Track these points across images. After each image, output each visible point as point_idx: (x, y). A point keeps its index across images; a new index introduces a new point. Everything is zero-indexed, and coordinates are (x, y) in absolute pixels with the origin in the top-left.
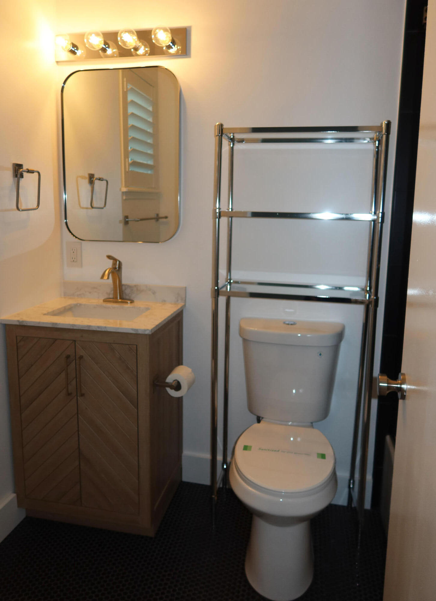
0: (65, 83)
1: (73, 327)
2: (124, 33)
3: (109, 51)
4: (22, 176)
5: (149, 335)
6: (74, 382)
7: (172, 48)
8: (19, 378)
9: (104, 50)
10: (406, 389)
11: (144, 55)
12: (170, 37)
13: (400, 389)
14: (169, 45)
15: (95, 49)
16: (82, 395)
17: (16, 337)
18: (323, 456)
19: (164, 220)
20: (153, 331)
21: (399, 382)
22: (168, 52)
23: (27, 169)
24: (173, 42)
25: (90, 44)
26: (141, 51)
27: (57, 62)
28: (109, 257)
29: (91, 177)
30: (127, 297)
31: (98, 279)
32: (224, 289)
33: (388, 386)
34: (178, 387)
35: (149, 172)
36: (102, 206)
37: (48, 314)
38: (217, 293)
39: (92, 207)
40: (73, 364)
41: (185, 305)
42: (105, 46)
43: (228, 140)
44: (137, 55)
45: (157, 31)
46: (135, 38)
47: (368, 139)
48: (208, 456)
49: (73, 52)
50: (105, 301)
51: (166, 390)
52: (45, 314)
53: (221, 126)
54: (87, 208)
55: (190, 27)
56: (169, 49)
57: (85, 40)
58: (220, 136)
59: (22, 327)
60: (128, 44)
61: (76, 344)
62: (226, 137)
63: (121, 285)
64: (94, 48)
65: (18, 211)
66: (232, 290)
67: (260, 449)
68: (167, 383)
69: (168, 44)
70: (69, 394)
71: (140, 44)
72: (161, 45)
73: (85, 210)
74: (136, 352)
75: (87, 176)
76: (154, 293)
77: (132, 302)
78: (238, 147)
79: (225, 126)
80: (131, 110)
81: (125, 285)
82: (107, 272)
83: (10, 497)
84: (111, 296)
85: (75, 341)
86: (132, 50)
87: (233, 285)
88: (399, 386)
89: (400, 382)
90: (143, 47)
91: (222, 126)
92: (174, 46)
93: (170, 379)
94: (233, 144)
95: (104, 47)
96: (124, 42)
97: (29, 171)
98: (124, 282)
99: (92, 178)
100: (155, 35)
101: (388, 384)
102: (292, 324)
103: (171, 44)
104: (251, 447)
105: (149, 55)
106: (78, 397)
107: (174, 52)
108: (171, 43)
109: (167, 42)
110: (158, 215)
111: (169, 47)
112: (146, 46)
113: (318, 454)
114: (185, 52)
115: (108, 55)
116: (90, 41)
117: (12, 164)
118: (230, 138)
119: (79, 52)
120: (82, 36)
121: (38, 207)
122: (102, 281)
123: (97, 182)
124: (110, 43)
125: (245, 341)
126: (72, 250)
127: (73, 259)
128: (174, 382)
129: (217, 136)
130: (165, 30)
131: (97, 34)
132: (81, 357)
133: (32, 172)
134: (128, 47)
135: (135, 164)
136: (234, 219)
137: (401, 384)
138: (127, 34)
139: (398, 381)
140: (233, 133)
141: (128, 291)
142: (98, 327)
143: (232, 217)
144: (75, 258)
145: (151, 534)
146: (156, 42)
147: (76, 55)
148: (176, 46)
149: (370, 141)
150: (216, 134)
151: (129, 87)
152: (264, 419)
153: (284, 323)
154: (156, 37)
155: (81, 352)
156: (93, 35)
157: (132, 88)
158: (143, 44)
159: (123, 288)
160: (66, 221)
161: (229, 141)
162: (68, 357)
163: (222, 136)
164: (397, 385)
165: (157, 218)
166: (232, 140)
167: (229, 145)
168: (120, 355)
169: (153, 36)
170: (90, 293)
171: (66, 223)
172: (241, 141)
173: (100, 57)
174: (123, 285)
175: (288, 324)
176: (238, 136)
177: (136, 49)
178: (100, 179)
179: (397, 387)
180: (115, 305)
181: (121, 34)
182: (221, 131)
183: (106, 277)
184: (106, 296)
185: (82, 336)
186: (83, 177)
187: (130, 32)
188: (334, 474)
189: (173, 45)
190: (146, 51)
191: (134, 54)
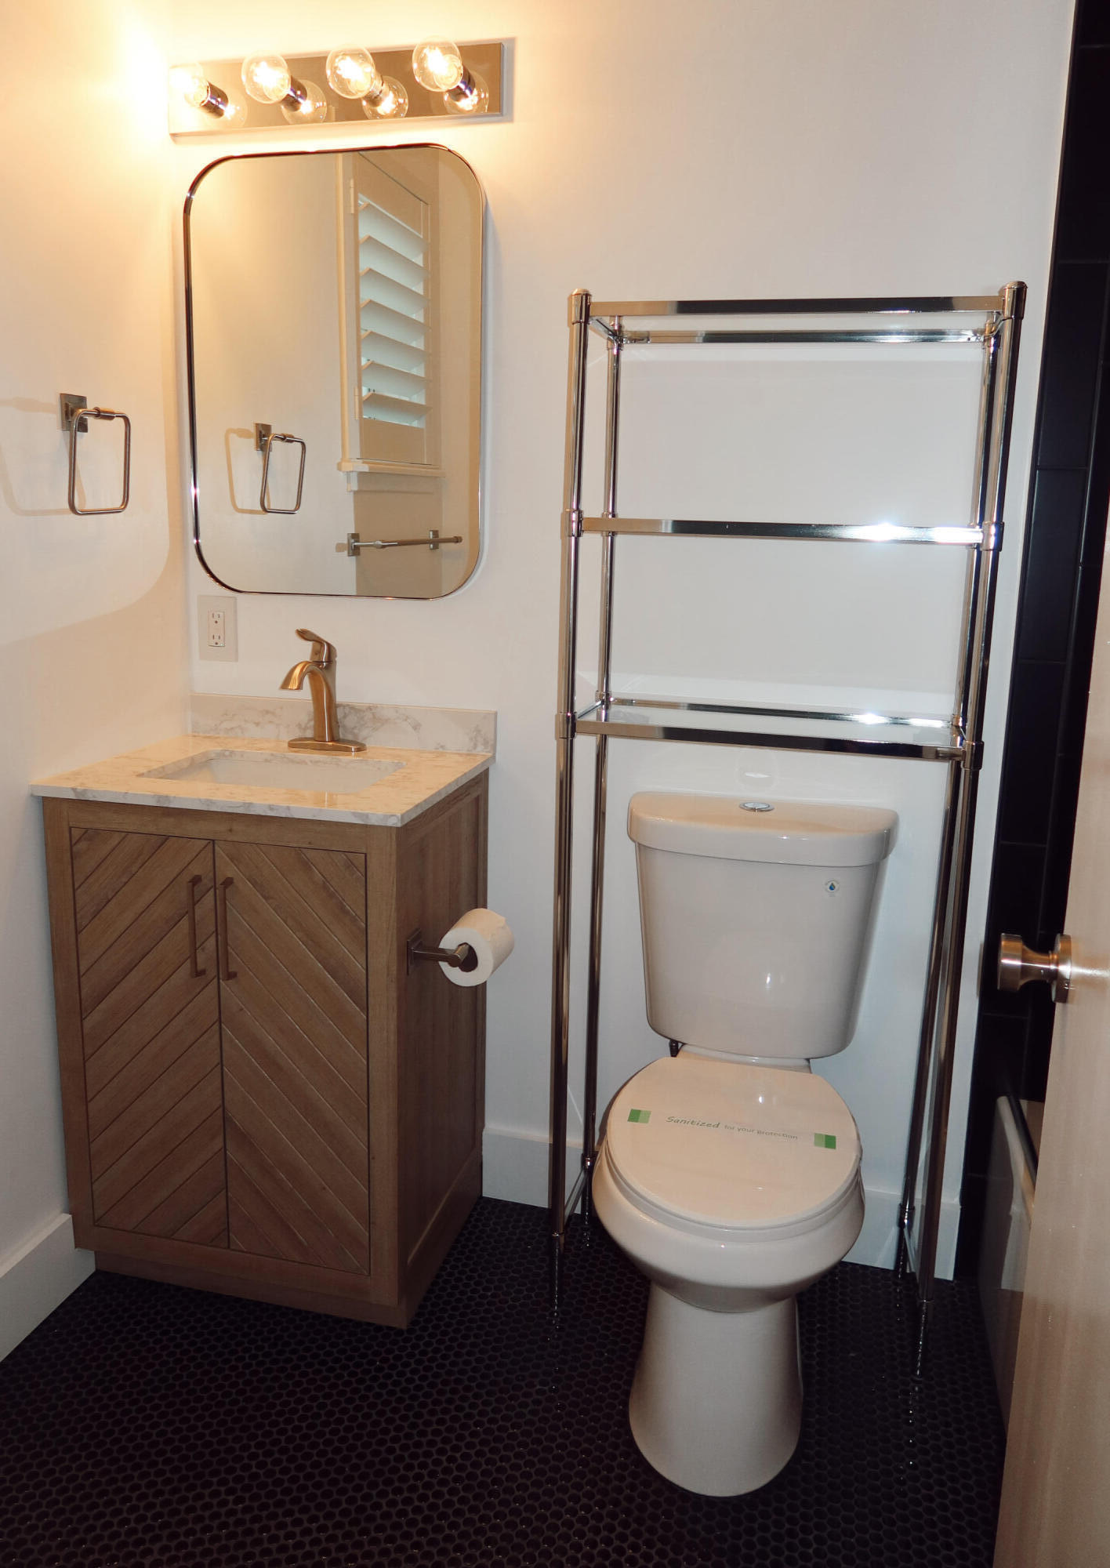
0: (193, 188)
1: (208, 805)
2: (342, 59)
3: (306, 107)
4: (83, 427)
5: (397, 828)
6: (211, 943)
7: (466, 96)
8: (77, 932)
9: (292, 103)
10: (1070, 976)
11: (395, 115)
12: (460, 68)
13: (1055, 975)
14: (458, 87)
15: (270, 100)
16: (231, 976)
17: (70, 828)
18: (830, 1142)
19: (452, 545)
20: (407, 820)
21: (1053, 959)
22: (455, 107)
23: (97, 409)
24: (468, 80)
25: (257, 88)
26: (387, 105)
27: (174, 135)
28: (303, 634)
29: (263, 433)
30: (350, 737)
31: (273, 691)
32: (592, 717)
33: (1023, 967)
34: (468, 960)
35: (415, 424)
36: (292, 507)
37: (150, 774)
38: (570, 726)
39: (265, 510)
40: (209, 899)
41: (494, 757)
42: (295, 93)
43: (607, 336)
44: (376, 115)
45: (426, 51)
46: (370, 69)
47: (970, 334)
48: (543, 1135)
49: (214, 110)
50: (293, 745)
51: (439, 966)
52: (141, 775)
53: (584, 297)
54: (252, 512)
55: (512, 41)
56: (458, 100)
57: (244, 78)
58: (583, 324)
59: (83, 805)
60: (352, 87)
61: (216, 847)
62: (601, 329)
63: (332, 705)
64: (265, 97)
65: (73, 515)
66: (612, 720)
67: (670, 1119)
68: (443, 950)
69: (454, 87)
70: (199, 973)
71: (385, 87)
72: (437, 87)
73: (247, 516)
74: (363, 870)
75: (253, 430)
76: (417, 727)
77: (361, 748)
78: (631, 353)
79: (594, 299)
80: (368, 261)
81: (344, 706)
82: (297, 671)
83: (56, 1221)
84: (309, 734)
85: (213, 841)
86: (364, 103)
87: (613, 708)
88: (1053, 967)
89: (1055, 957)
90: (391, 95)
91: (586, 297)
92: (471, 92)
93: (450, 941)
94: (620, 347)
95: (292, 94)
96: (342, 82)
97: (100, 414)
98: (340, 698)
99: (264, 436)
100: (421, 61)
101: (1023, 960)
102: (760, 810)
103: (463, 86)
104: (648, 1114)
105: (407, 116)
106: (221, 981)
107: (471, 108)
108: (462, 82)
109: (452, 80)
110: (436, 533)
111: (457, 94)
112: (397, 93)
113: (818, 1136)
114: (497, 107)
115: (304, 116)
116: (255, 79)
117: (59, 396)
118: (609, 330)
119: (229, 110)
120: (235, 66)
121: (125, 508)
122: (285, 693)
123: (277, 445)
124: (308, 84)
125: (643, 851)
126: (213, 616)
127: (216, 640)
128: (461, 947)
129: (573, 324)
130: (446, 49)
131: (273, 62)
132: (228, 882)
133: (107, 416)
134: (353, 94)
135: (376, 400)
136: (618, 538)
137: (1057, 964)
138: (348, 58)
139: (1051, 957)
140: (620, 316)
141: (350, 722)
142: (271, 808)
143: (614, 534)
144: (219, 637)
145: (400, 1320)
146: (423, 80)
147: (222, 118)
148: (475, 92)
149: (973, 339)
150: (573, 320)
151: (363, 200)
152: (685, 1048)
153: (743, 807)
154: (422, 69)
155: (228, 870)
156: (263, 64)
157: (369, 206)
158: (390, 88)
159: (340, 713)
160: (198, 544)
161: (609, 339)
162: (196, 880)
163: (586, 322)
164: (1049, 964)
165: (436, 541)
166: (617, 336)
167: (608, 349)
168: (325, 878)
169: (415, 66)
170: (257, 724)
171: (198, 547)
172: (640, 338)
173: (283, 122)
174: (340, 705)
175: (754, 810)
176: (631, 325)
177: (374, 100)
178: (284, 438)
179: (1049, 970)
180: (318, 756)
181: (333, 62)
182: (585, 310)
183: (294, 685)
184: (297, 734)
185: (231, 830)
186: (243, 433)
187: (357, 55)
188: (856, 1186)
189: (466, 89)
190: (400, 104)
191: (368, 113)
